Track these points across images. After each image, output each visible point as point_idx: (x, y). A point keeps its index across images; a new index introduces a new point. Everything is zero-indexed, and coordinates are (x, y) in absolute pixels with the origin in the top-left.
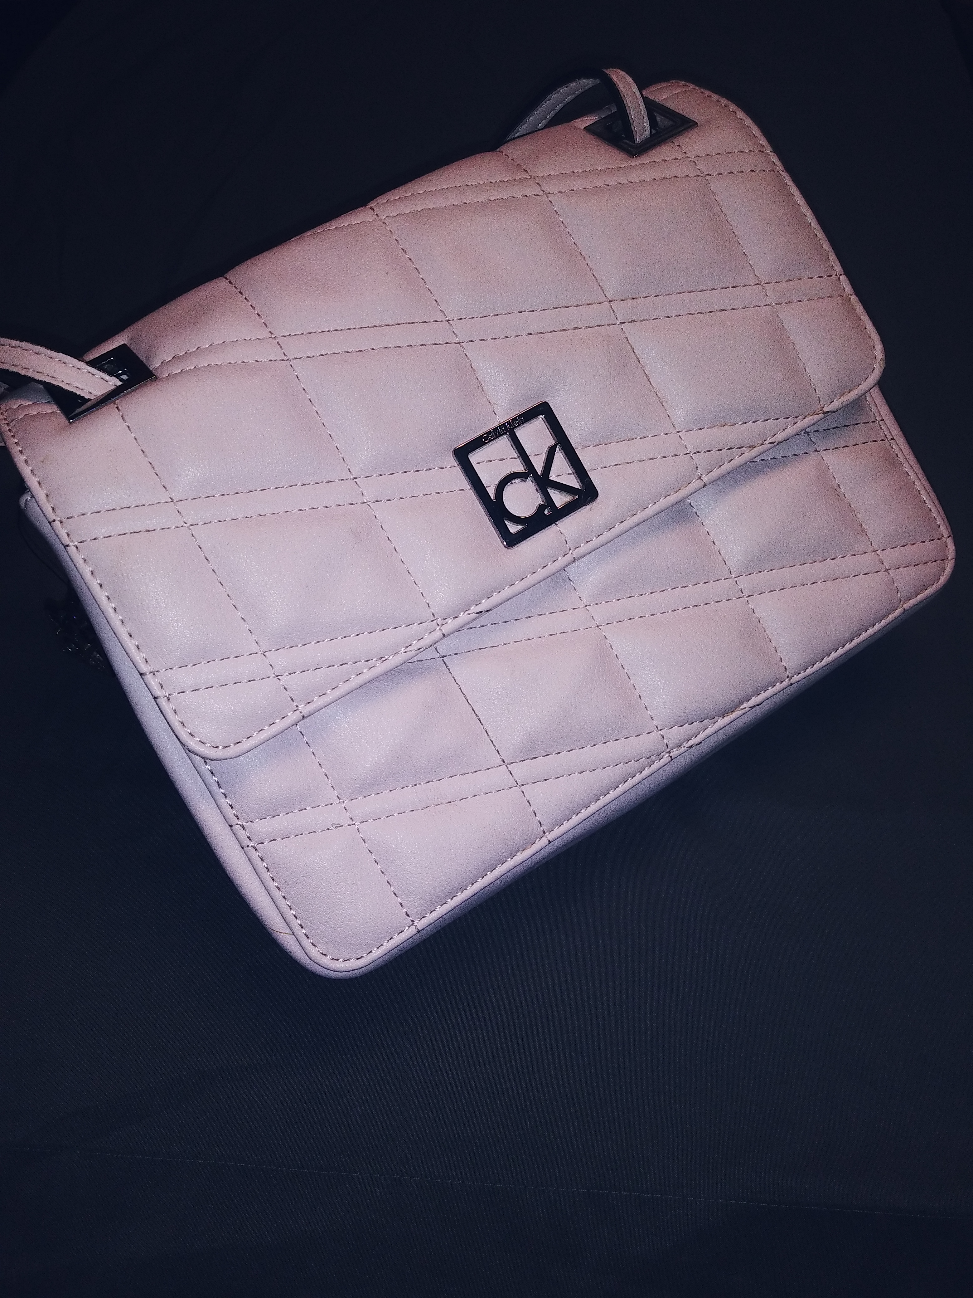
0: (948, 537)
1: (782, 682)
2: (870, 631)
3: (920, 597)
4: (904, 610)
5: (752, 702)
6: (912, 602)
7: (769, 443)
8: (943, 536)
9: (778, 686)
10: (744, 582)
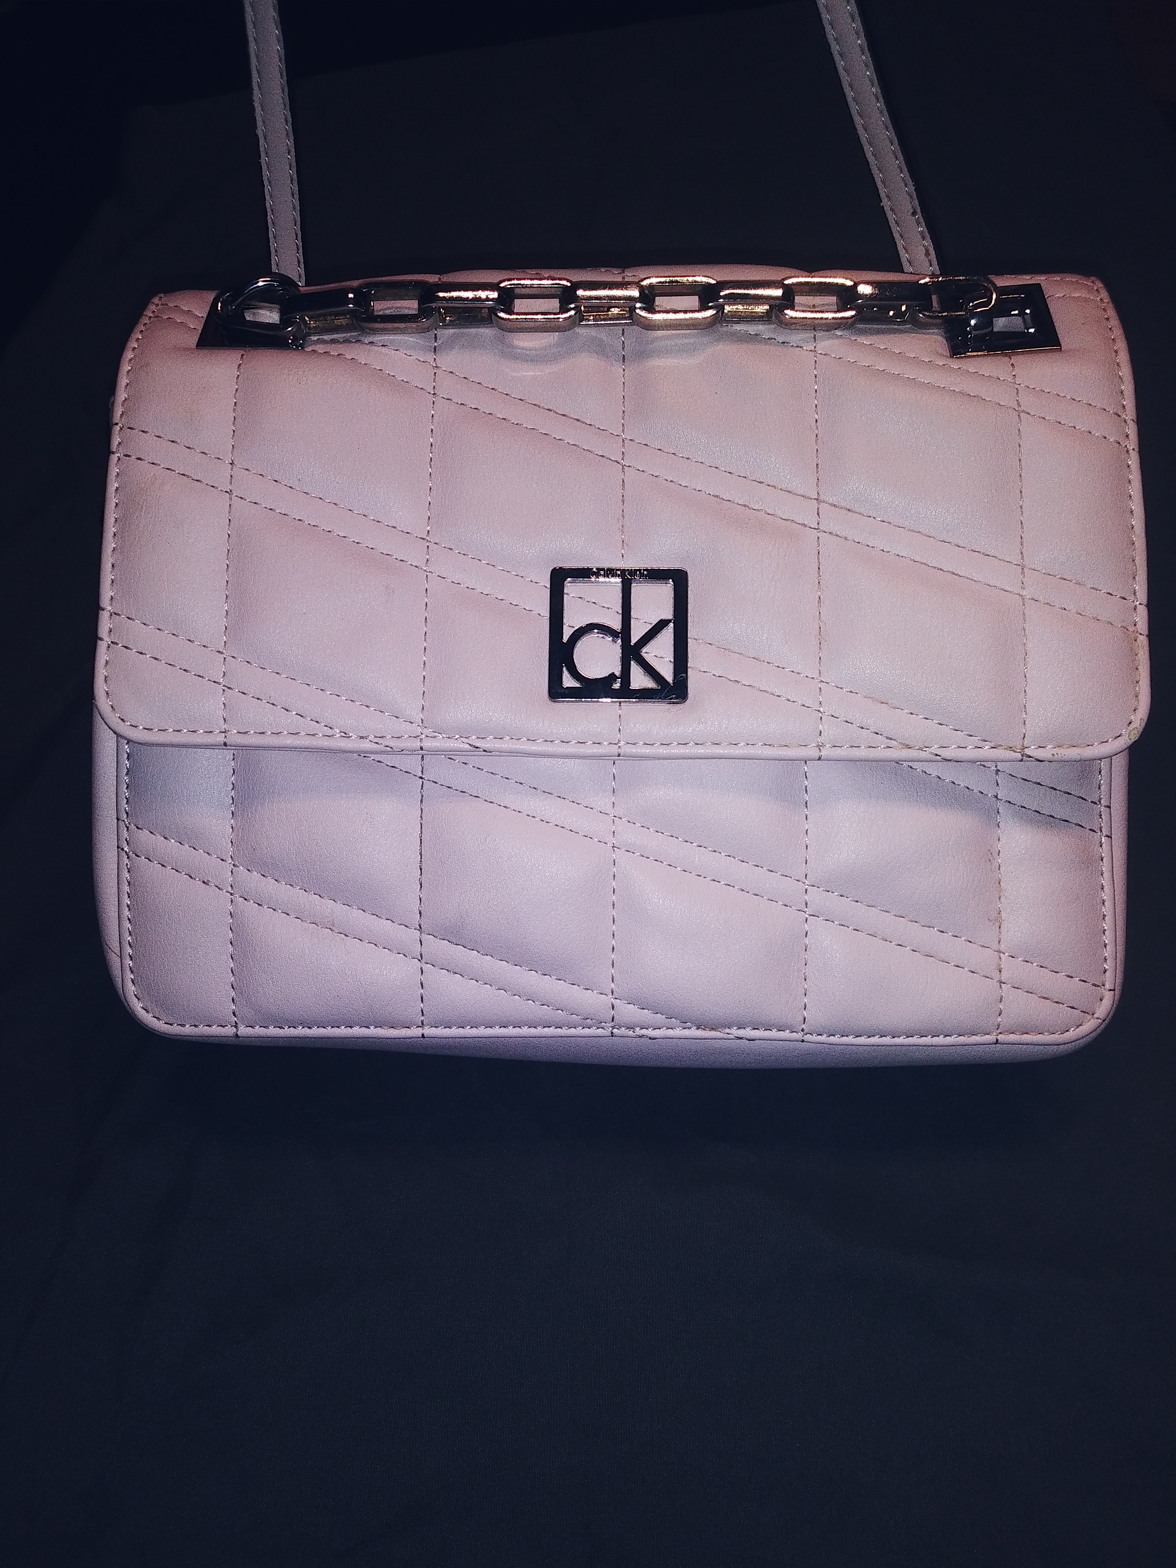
0: (1110, 990)
1: (793, 1032)
2: (940, 1040)
3: (1027, 1038)
4: (997, 1040)
5: (741, 1033)
6: (1012, 1038)
7: (932, 753)
8: (1104, 985)
9: (786, 1034)
10: (816, 897)
